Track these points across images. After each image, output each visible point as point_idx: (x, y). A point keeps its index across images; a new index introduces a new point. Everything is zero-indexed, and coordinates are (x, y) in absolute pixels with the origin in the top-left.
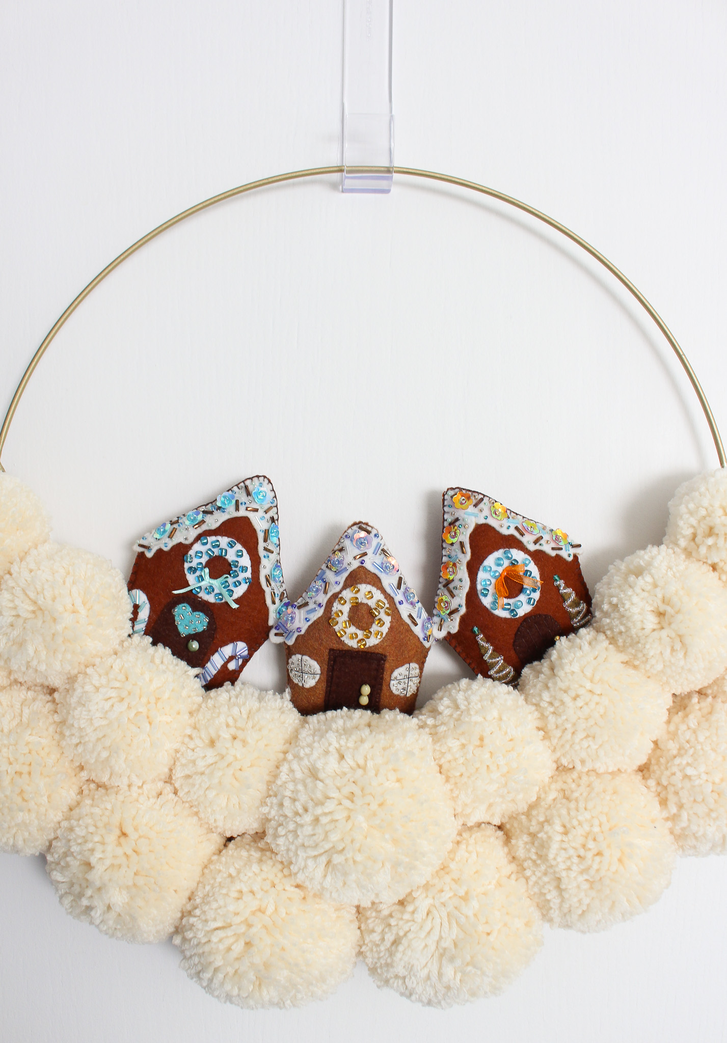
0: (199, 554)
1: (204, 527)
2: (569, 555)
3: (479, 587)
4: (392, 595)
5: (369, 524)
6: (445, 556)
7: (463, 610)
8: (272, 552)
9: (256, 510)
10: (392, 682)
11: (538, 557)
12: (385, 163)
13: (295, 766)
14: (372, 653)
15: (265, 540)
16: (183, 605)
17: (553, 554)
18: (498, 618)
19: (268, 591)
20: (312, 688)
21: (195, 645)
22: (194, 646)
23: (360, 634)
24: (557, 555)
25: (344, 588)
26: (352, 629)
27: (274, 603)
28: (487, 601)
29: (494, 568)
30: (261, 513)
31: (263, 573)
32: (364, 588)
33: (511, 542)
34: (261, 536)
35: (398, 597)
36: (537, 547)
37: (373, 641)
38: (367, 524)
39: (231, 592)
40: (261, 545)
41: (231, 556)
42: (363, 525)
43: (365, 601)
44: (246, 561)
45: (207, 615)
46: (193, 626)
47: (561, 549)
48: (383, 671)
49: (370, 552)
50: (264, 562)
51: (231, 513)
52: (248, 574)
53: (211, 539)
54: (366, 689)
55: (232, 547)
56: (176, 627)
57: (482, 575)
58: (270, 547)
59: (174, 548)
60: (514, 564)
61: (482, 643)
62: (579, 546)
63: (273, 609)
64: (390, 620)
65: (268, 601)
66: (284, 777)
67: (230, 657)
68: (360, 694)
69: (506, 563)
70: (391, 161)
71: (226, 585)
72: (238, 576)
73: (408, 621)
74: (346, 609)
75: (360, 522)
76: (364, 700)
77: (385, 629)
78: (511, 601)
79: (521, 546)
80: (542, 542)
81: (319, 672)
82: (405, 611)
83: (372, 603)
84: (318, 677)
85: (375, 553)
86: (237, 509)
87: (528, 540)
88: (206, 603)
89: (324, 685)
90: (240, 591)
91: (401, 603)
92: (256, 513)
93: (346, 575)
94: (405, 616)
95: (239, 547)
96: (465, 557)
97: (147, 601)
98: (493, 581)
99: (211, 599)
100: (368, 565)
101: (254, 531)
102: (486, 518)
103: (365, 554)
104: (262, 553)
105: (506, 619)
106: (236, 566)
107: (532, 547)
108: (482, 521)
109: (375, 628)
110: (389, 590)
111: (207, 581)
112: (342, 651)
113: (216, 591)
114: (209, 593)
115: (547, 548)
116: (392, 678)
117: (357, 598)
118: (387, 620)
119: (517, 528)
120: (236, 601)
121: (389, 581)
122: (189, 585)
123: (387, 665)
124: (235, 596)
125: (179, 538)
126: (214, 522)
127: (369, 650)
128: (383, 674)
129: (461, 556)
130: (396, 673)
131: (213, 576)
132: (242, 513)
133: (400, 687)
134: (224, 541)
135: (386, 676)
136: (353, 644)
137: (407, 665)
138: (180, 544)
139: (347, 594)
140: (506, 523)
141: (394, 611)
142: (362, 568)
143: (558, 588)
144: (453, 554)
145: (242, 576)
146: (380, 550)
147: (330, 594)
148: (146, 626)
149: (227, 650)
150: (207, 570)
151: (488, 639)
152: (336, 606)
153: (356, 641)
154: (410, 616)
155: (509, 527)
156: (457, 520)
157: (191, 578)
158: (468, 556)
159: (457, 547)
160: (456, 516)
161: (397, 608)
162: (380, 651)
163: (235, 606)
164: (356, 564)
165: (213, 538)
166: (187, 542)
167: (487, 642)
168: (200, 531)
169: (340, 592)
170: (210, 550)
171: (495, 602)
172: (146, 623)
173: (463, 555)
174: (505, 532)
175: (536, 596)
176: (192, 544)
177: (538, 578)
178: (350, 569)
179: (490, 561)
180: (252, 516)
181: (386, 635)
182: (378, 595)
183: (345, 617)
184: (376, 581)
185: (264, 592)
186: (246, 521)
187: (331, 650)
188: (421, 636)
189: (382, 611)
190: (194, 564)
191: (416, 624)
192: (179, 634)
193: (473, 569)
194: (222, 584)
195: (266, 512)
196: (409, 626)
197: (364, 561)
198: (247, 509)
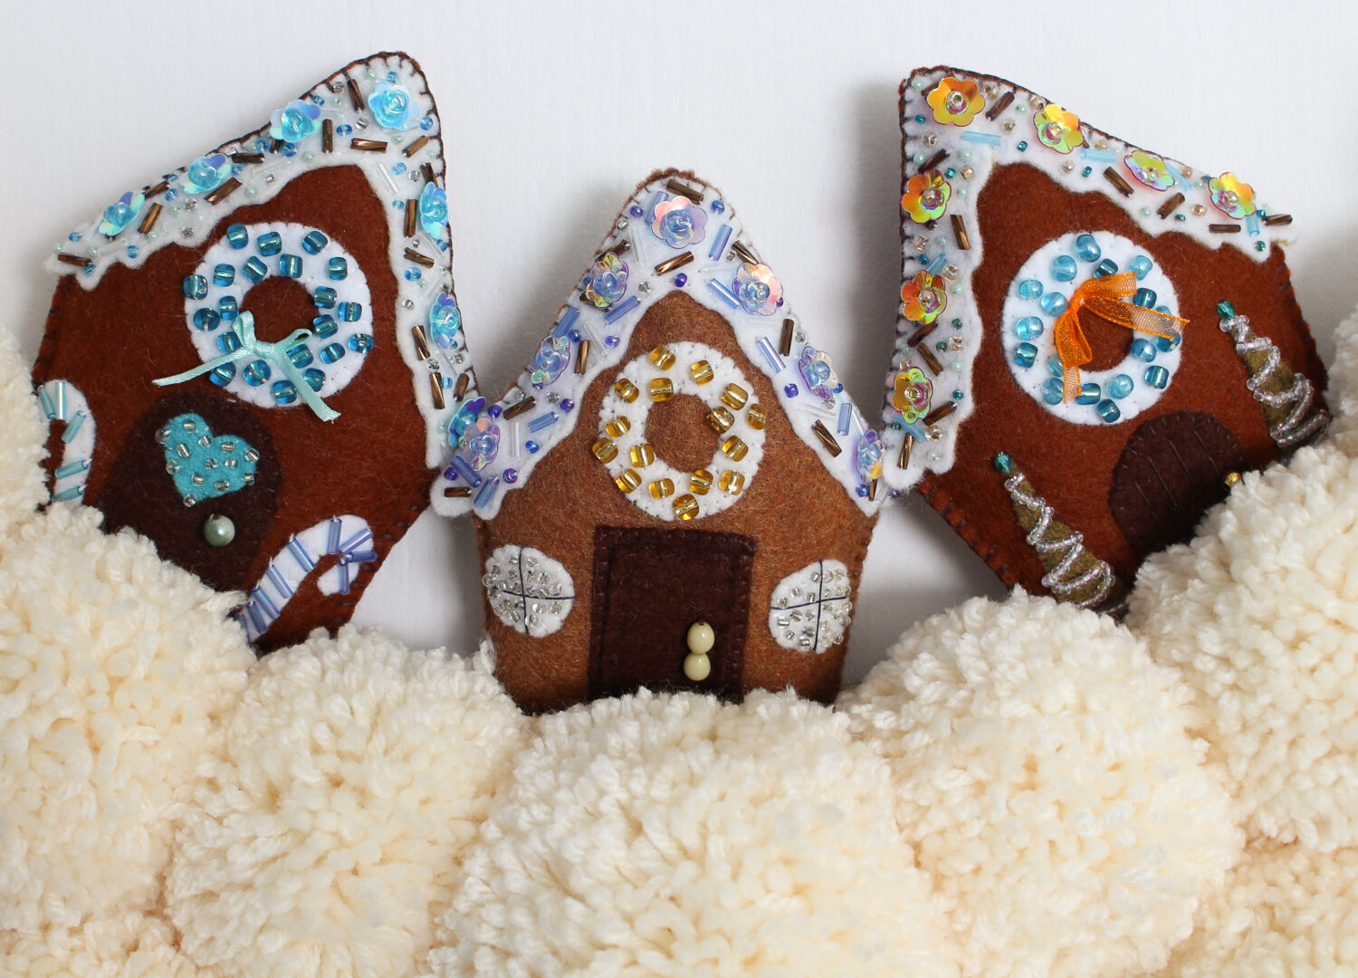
0: (225, 274)
1: (237, 200)
2: (1260, 246)
3: (1009, 341)
4: (767, 369)
5: (696, 176)
6: (911, 258)
7: (966, 408)
8: (429, 264)
9: (380, 147)
10: (775, 616)
11: (1173, 252)
13: (506, 858)
14: (715, 534)
15: (409, 231)
16: (186, 417)
17: (1215, 242)
18: (1065, 425)
19: (420, 369)
20: (551, 639)
21: (224, 529)
22: (221, 532)
23: (681, 481)
24: (1226, 247)
25: (632, 354)
26: (658, 470)
27: (438, 404)
28: (1031, 380)
29: (1050, 286)
30: (394, 154)
31: (406, 321)
32: (687, 353)
33: (1096, 213)
34: (395, 219)
35: (785, 375)
36: (1169, 225)
37: (715, 502)
38: (689, 176)
39: (317, 377)
40: (398, 243)
41: (313, 276)
42: (677, 179)
43: (691, 389)
44: (355, 288)
45: (252, 441)
46: (215, 477)
47: (1236, 229)
48: (749, 583)
49: (700, 251)
50: (407, 290)
51: (310, 157)
52: (364, 325)
53: (256, 231)
54: (703, 637)
55: (315, 251)
56: (169, 481)
57: (1015, 308)
58: (421, 250)
59: (154, 259)
60: (1105, 271)
61: (1022, 498)
62: (1286, 220)
63: (436, 422)
64: (763, 440)
65: (424, 400)
66: (475, 888)
67: (322, 558)
68: (687, 651)
69: (1083, 272)
71: (302, 357)
72: (334, 331)
73: (813, 442)
74: (638, 412)
75: (671, 172)
76: (699, 667)
77: (749, 467)
78: (1100, 377)
79: (1123, 224)
80: (1182, 209)
81: (569, 590)
82: (802, 413)
83: (710, 394)
84: (567, 606)
85: (714, 255)
86: (327, 145)
87: (1141, 206)
88: (251, 410)
89: (585, 628)
90: (342, 373)
91: (791, 391)
92: (379, 156)
93: (634, 317)
94: (803, 429)
95: (334, 249)
96: (968, 257)
97: (87, 412)
98: (1049, 322)
99: (262, 397)
100: (697, 289)
101: (377, 204)
102: (1022, 147)
103: (687, 258)
104: (400, 265)
105: (1086, 428)
106: (329, 305)
107: (1154, 226)
108: (1011, 156)
109: (720, 463)
110: (756, 357)
111: (251, 348)
112: (632, 530)
113: (277, 375)
114: (255, 381)
115: (1197, 228)
116: (775, 603)
117: (667, 382)
118: (755, 440)
119: (1110, 174)
120: (332, 402)
121: (755, 332)
122: (199, 362)
123: (758, 568)
124: (330, 388)
125: (168, 232)
126: (262, 183)
127: (708, 526)
128: (747, 591)
129: (954, 255)
130: (784, 590)
131: (266, 333)
132: (342, 155)
133: (797, 627)
134: (292, 234)
135: (756, 598)
136: (661, 509)
137: (814, 567)
138: (172, 247)
139: (641, 372)
140: (1078, 160)
141: (772, 415)
142: (678, 297)
143: (1231, 336)
144: (933, 251)
145: (346, 331)
146: (728, 247)
147: (592, 373)
148: (87, 482)
149: (315, 540)
150: (248, 318)
151: (1039, 487)
152: (611, 406)
153: (669, 501)
154: (819, 429)
155: (1087, 172)
156: (942, 156)
157: (204, 342)
158: (976, 255)
159: (943, 232)
160: (939, 146)
161: (780, 408)
162: (738, 527)
163: (329, 415)
164: (661, 287)
165: (264, 228)
166: (191, 243)
167: (1036, 495)
168: (224, 209)
169: (621, 366)
170: (254, 260)
171: (1054, 383)
172: (86, 472)
173: (961, 253)
174: (1077, 184)
175: (1171, 360)
176: (205, 247)
177: (1174, 309)
178: (647, 302)
179: (1038, 267)
180: (368, 163)
181: (752, 484)
182: (726, 372)
183: (635, 435)
184: (719, 333)
185: (407, 374)
186: (353, 175)
187: (602, 529)
188: (851, 483)
189: (740, 416)
190: (211, 302)
191: (835, 451)
192: (178, 498)
193: (991, 291)
194: (291, 354)
195: (408, 152)
196: (814, 454)
197: (685, 276)
198: (354, 145)
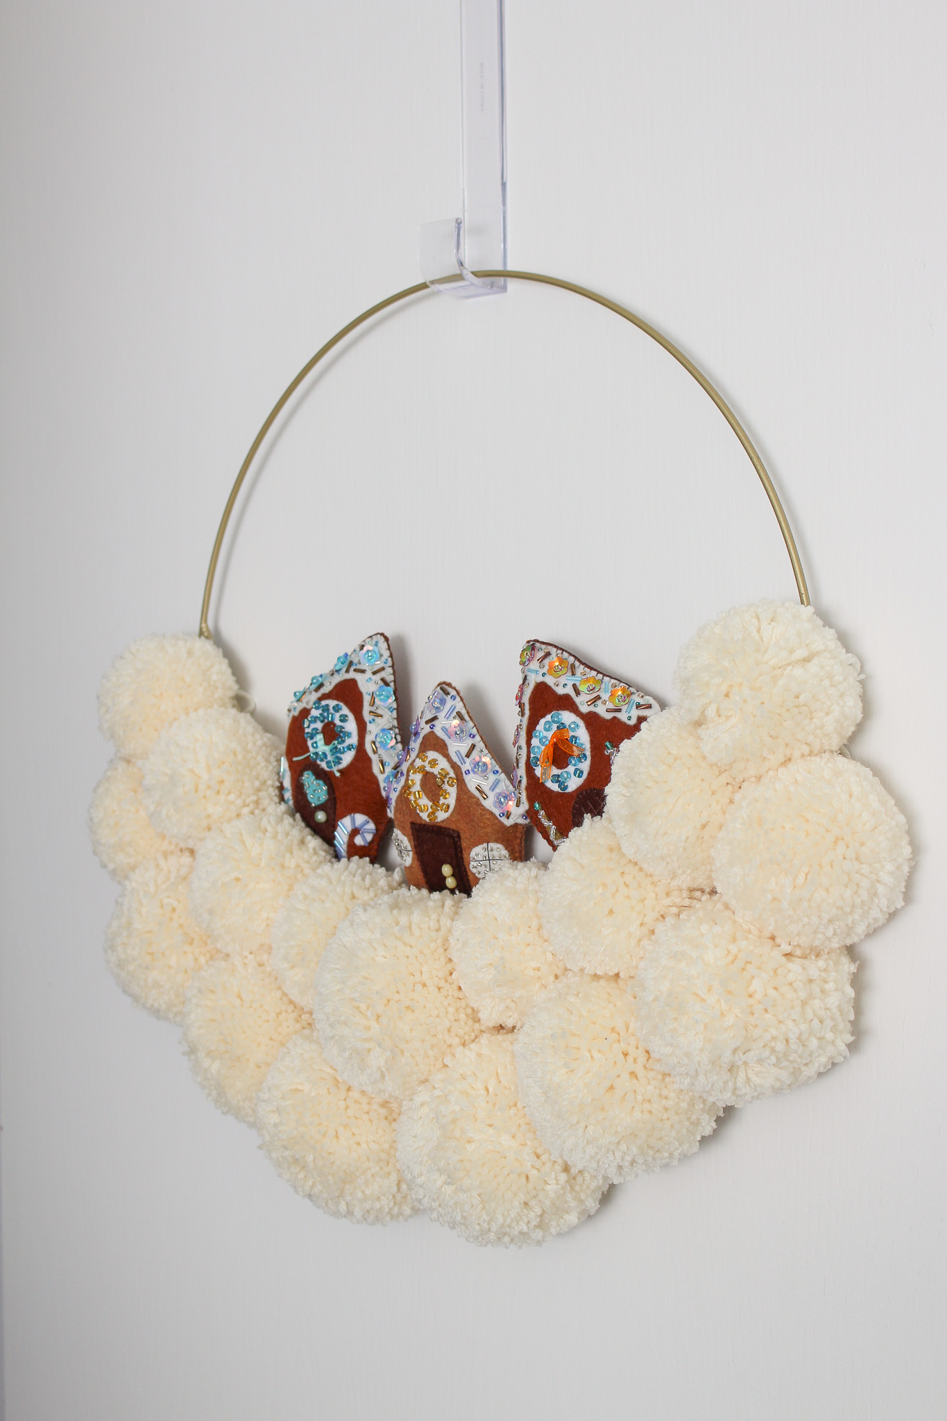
0: (315, 719)
1: (322, 691)
2: (629, 718)
3: (532, 755)
4: (459, 763)
5: (453, 685)
7: (525, 782)
8: (380, 716)
9: (363, 671)
10: (472, 863)
11: (591, 720)
12: (498, 267)
14: (445, 828)
15: (372, 704)
16: (307, 771)
17: (609, 716)
18: (550, 791)
19: (374, 758)
20: (410, 866)
21: (321, 816)
22: (321, 818)
23: (431, 806)
24: (615, 718)
25: (418, 756)
26: (424, 801)
27: (382, 772)
28: (538, 771)
29: (544, 734)
30: (369, 674)
31: (369, 739)
32: (432, 755)
33: (566, 703)
34: (367, 700)
35: (466, 766)
36: (592, 708)
37: (442, 816)
38: (449, 685)
39: (339, 761)
40: (366, 708)
42: (444, 686)
43: (432, 770)
44: (351, 726)
45: (326, 784)
46: (317, 796)
47: (619, 710)
48: (461, 849)
49: (441, 715)
50: (370, 727)
51: (343, 676)
52: (354, 740)
53: (324, 703)
54: (446, 870)
55: (337, 711)
56: (306, 797)
57: (535, 742)
58: (379, 712)
59: (301, 713)
60: (562, 727)
62: (650, 707)
63: (381, 778)
64: (456, 792)
65: (376, 768)
67: (352, 830)
68: (453, 875)
69: (555, 727)
70: (505, 263)
71: (335, 750)
72: (344, 741)
73: (477, 794)
74: (418, 778)
75: (444, 683)
76: (451, 882)
77: (452, 802)
78: (560, 772)
79: (573, 708)
80: (599, 702)
81: (409, 848)
82: (472, 782)
83: (436, 771)
84: (411, 853)
85: (447, 716)
86: (347, 671)
87: (582, 701)
88: (322, 771)
89: (417, 864)
90: (348, 758)
91: (468, 772)
92: (363, 675)
93: (419, 740)
94: (472, 788)
95: (345, 710)
97: (287, 768)
98: (543, 748)
99: (323, 765)
100: (439, 732)
101: (360, 694)
102: (544, 675)
103: (435, 718)
104: (367, 716)
105: (557, 793)
106: (343, 732)
107: (584, 709)
108: (540, 679)
109: (442, 800)
110: (455, 759)
111: (322, 747)
112: (421, 824)
113: (329, 758)
114: (322, 760)
115: (601, 710)
116: (470, 859)
117: (426, 767)
118: (452, 791)
119: (574, 686)
120: (339, 771)
121: (457, 750)
122: (308, 752)
123: (464, 844)
124: (341, 765)
125: (303, 704)
126: (330, 685)
127: (443, 825)
128: (462, 853)
130: (473, 854)
131: (326, 742)
132: (352, 675)
133: (481, 869)
134: (332, 703)
135: (465, 855)
136: (424, 816)
137: (485, 845)
138: (304, 709)
139: (419, 762)
140: (562, 681)
141: (459, 782)
142: (432, 734)
143: (609, 757)
145: (348, 742)
146: (454, 714)
147: (410, 762)
148: (291, 795)
149: (347, 823)
150: (321, 736)
151: (549, 818)
152: (412, 776)
153: (427, 813)
154: (479, 789)
155: (565, 685)
156: (526, 678)
157: (309, 743)
158: (527, 720)
160: (525, 673)
161: (463, 779)
162: (453, 827)
163: (338, 774)
164: (427, 729)
165: (327, 702)
166: (308, 707)
168: (318, 694)
169: (414, 761)
170: (323, 714)
171: (543, 773)
172: (290, 792)
173: (523, 718)
174: (560, 691)
175: (585, 766)
176: (311, 709)
177: (587, 745)
178: (422, 735)
179: (540, 727)
180: (359, 678)
181: (454, 809)
182: (443, 763)
183: (417, 787)
184: (441, 747)
185: (369, 760)
186: (354, 683)
187: (412, 823)
188: (497, 812)
189: (447, 781)
190: (312, 730)
191: (486, 798)
192: (310, 804)
194: (331, 751)
195: (374, 673)
196: (478, 799)
197: (434, 725)
198: (355, 670)
